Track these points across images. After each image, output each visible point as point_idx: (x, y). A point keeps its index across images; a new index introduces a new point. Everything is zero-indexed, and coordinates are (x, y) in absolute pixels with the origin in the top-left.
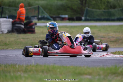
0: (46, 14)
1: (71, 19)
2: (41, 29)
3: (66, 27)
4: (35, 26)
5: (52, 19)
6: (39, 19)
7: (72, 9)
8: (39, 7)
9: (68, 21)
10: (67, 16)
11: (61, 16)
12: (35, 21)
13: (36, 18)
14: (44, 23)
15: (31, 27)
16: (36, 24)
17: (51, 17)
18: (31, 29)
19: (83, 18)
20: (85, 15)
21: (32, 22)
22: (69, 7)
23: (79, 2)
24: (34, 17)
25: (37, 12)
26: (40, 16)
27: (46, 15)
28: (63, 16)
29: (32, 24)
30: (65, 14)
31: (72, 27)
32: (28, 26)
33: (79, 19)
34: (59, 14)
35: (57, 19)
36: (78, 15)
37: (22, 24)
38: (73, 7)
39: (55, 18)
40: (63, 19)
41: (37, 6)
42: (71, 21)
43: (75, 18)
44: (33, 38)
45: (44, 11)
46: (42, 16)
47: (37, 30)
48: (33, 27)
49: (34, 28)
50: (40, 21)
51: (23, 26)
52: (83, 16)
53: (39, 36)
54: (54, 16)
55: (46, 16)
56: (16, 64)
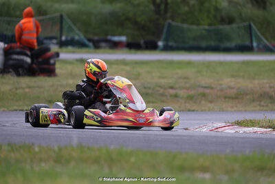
0: (78, 32)
1: (133, 46)
2: (69, 67)
3: (124, 63)
4: (56, 59)
5: (91, 44)
6: (62, 44)
7: (136, 23)
8: (61, 16)
9: (126, 50)
10: (123, 39)
11: (109, 37)
12: (54, 48)
13: (55, 41)
14: (73, 52)
15: (47, 61)
16: (57, 55)
17: (90, 40)
18: (46, 66)
19: (160, 44)
20: (164, 36)
21: (48, 50)
22: (128, 19)
23: (152, 7)
24: (51, 38)
25: (57, 28)
26: (64, 38)
27: (79, 36)
28: (116, 39)
29: (49, 54)
30: (120, 35)
31: (137, 63)
32: (40, 60)
33: (152, 46)
34: (107, 35)
35: (103, 44)
36: (150, 38)
37: (27, 55)
38: (139, 19)
39: (99, 41)
40: (115, 45)
42: (133, 51)
43: (142, 42)
44: (52, 86)
45: (74, 27)
46: (69, 38)
47: (59, 68)
48: (52, 61)
49: (54, 64)
50: (64, 49)
51: (28, 60)
52: (159, 40)
53: (64, 82)
54: (96, 38)
55: (77, 38)
56: (33, 144)
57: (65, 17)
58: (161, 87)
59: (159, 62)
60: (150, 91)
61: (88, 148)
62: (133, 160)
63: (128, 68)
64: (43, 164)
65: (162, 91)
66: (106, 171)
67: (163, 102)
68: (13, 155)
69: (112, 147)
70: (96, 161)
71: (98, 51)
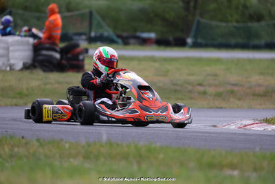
0: (107, 28)
1: (162, 42)
3: (153, 59)
4: (85, 55)
5: (120, 41)
6: (92, 40)
7: (164, 20)
8: (91, 13)
9: (155, 47)
10: (153, 35)
11: (139, 34)
12: (83, 44)
13: (84, 37)
15: (76, 57)
16: (86, 51)
17: (119, 36)
18: (75, 62)
19: (189, 41)
20: (192, 33)
21: (77, 46)
22: (157, 15)
23: (181, 4)
24: (80, 34)
25: (86, 24)
26: (93, 34)
27: (108, 32)
28: (145, 35)
29: (78, 50)
30: (149, 31)
31: (166, 60)
32: (69, 56)
33: (181, 43)
34: (135, 30)
35: (132, 41)
36: (179, 34)
37: (56, 51)
38: (167, 16)
39: (128, 38)
40: (144, 42)
41: (87, 10)
42: (162, 48)
43: (171, 38)
45: (103, 24)
46: (98, 34)
47: (87, 64)
48: (81, 57)
49: (83, 60)
50: (93, 45)
51: (58, 56)
52: (188, 36)
54: (125, 34)
55: (106, 34)
56: (62, 140)
57: (95, 13)
58: (189, 84)
59: (188, 59)
60: (179, 88)
61: (118, 145)
62: (161, 156)
63: (157, 65)
64: (72, 160)
65: (190, 88)
66: (135, 167)
67: (192, 98)
68: (41, 151)
69: (141, 143)
70: (125, 157)
71: (127, 47)
